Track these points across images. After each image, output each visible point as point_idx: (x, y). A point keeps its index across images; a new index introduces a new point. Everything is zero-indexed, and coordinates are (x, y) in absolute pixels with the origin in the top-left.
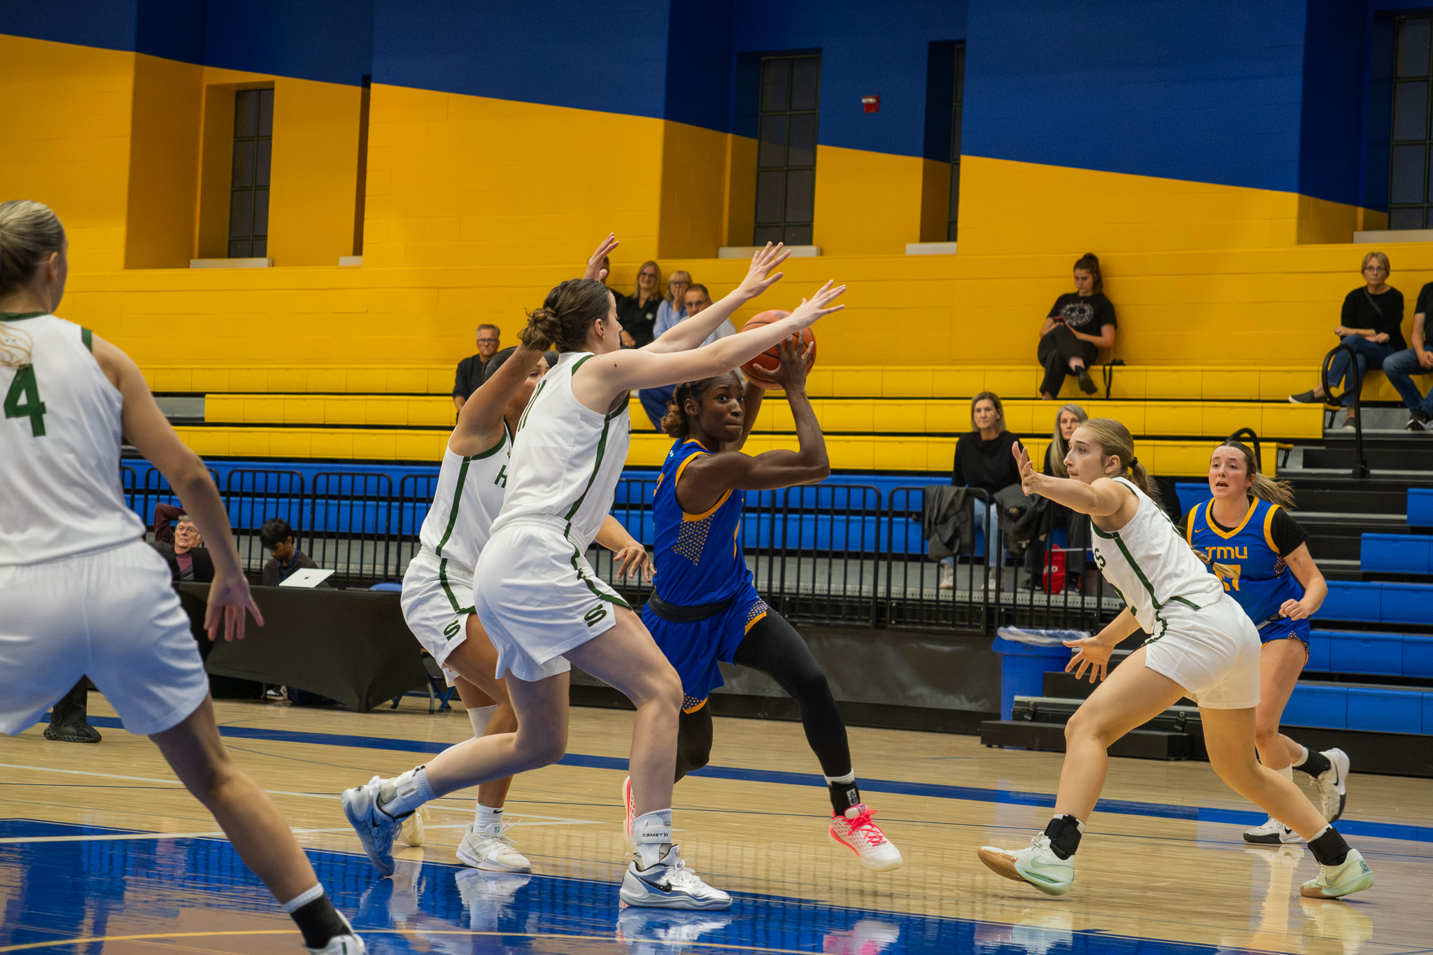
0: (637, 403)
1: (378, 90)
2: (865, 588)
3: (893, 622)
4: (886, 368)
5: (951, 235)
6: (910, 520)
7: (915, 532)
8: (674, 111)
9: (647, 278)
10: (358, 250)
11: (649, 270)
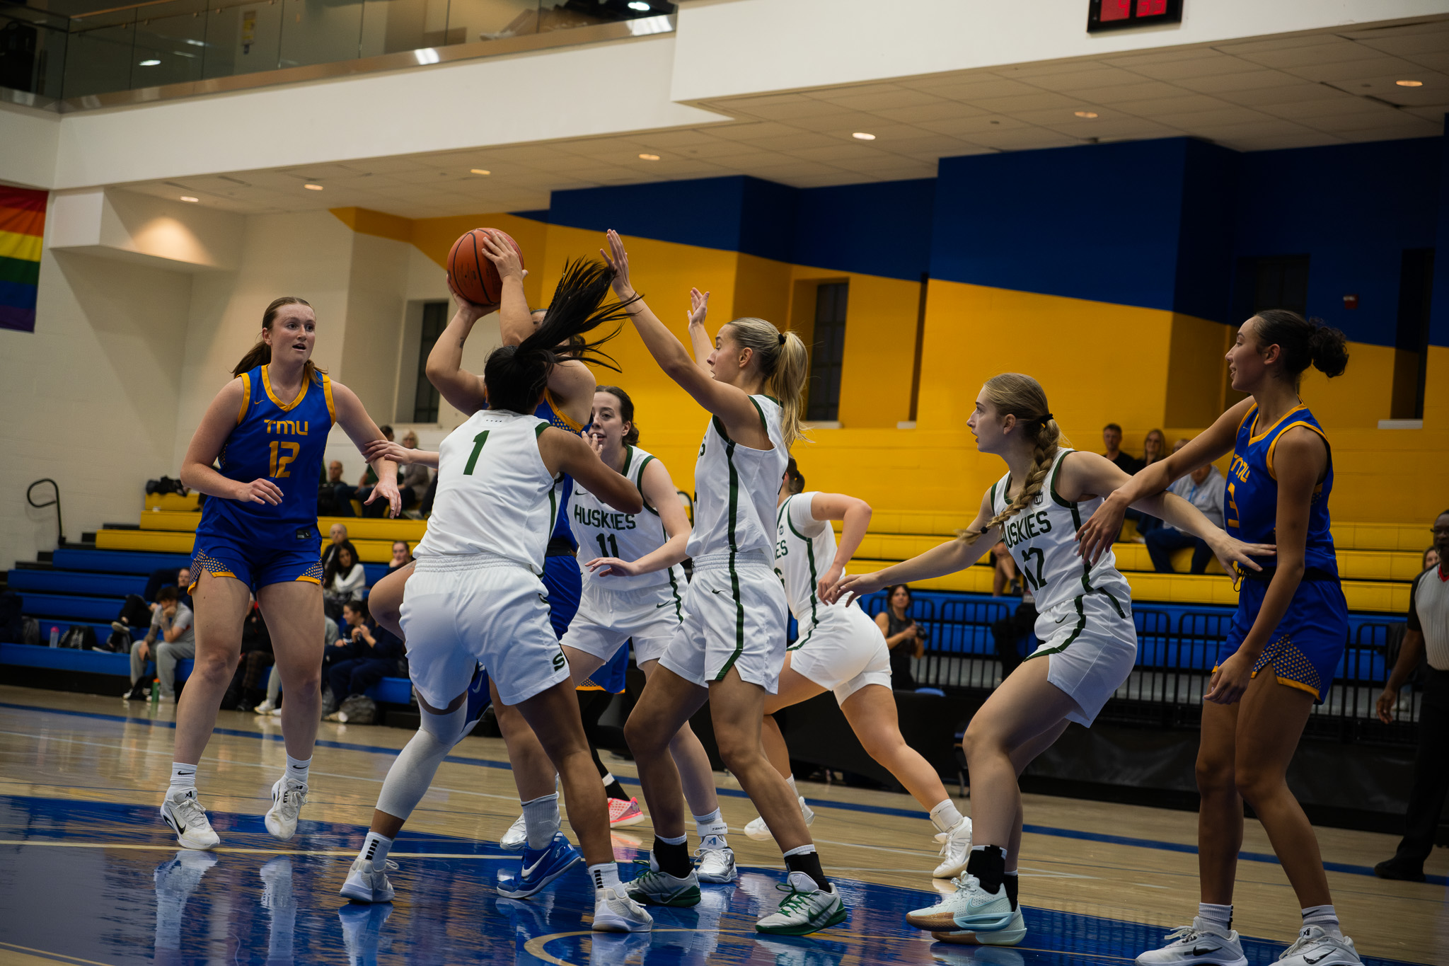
0: (1143, 548)
1: (933, 284)
2: (1334, 708)
3: (1358, 738)
4: (1358, 524)
5: (1417, 413)
6: (1375, 652)
7: (1379, 663)
8: (1180, 305)
9: (1152, 443)
10: (913, 416)
11: (1154, 437)
